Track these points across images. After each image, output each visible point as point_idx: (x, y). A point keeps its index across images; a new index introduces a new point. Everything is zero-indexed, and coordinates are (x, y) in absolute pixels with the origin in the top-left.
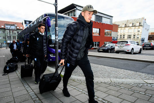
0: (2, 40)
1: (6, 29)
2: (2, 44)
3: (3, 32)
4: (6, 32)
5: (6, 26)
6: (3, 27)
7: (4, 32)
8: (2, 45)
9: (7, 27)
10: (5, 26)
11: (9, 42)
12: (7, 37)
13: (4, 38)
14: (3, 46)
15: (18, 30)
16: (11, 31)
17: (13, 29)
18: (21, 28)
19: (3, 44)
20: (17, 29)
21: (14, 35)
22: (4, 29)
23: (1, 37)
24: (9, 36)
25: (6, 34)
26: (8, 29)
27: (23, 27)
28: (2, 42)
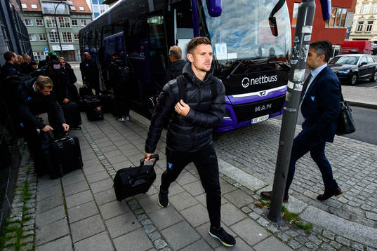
0: (39, 43)
1: (43, 13)
2: (40, 55)
3: (37, 21)
4: (46, 22)
5: (43, 5)
6: (34, 7)
7: (41, 21)
8: (39, 57)
9: (45, 8)
10: (39, 5)
11: (55, 48)
12: (48, 35)
13: (41, 39)
15: (74, 16)
16: (57, 18)
17: (62, 13)
18: (82, 9)
19: (43, 54)
20: (72, 13)
21: (66, 29)
22: (40, 14)
23: (35, 36)
24: (52, 33)
25: (46, 27)
26: (49, 12)
27: (86, 6)
28: (40, 49)
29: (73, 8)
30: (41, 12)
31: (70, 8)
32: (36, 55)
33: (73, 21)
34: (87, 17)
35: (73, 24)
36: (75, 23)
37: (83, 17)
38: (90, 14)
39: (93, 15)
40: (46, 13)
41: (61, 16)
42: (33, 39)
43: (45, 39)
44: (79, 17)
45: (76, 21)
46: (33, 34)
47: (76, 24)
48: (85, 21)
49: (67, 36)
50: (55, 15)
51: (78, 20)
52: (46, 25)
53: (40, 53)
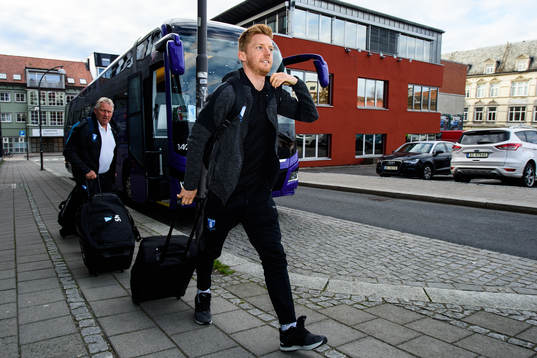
0: (14, 126)
1: (28, 85)
2: (13, 142)
3: (18, 96)
4: (29, 98)
5: (29, 76)
6: (17, 77)
7: (22, 96)
8: (11, 145)
9: (31, 80)
10: (24, 76)
11: (36, 133)
12: (30, 114)
13: (19, 120)
14: (17, 150)
15: (70, 91)
16: (47, 93)
17: (54, 86)
18: (83, 82)
19: (17, 141)
20: (69, 87)
21: (56, 108)
22: (23, 87)
23: (10, 117)
24: (36, 112)
25: (29, 104)
26: (37, 85)
27: (89, 77)
28: (13, 133)
29: (71, 81)
30: (24, 85)
31: (66, 81)
32: (7, 142)
33: (67, 97)
35: (68, 101)
36: (71, 99)
40: (32, 85)
41: (52, 90)
42: (7, 120)
43: (24, 120)
44: (77, 92)
46: (8, 114)
49: (57, 117)
50: (44, 89)
52: (29, 101)
53: (14, 140)
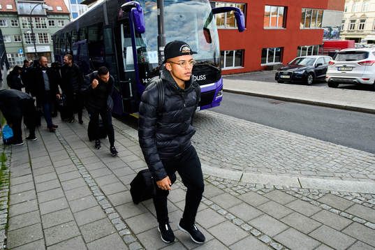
0: (13, 45)
1: (19, 13)
2: (15, 57)
3: (12, 21)
4: (21, 22)
5: (18, 5)
6: (9, 7)
7: (16, 21)
8: (13, 59)
9: (21, 9)
10: (15, 5)
11: (30, 49)
12: (24, 36)
13: (16, 40)
14: (18, 63)
15: (51, 17)
16: (33, 19)
17: (39, 14)
18: (59, 9)
19: (17, 56)
20: (49, 13)
21: (42, 30)
22: (15, 14)
23: (9, 38)
24: (28, 34)
25: (22, 28)
26: (25, 12)
27: (63, 5)
28: (15, 51)
29: (50, 8)
30: (16, 13)
32: (10, 57)
33: (50, 22)
34: (65, 17)
35: (50, 25)
36: (51, 23)
37: (61, 17)
38: (68, 14)
39: (71, 16)
40: (22, 13)
41: (37, 17)
42: (8, 40)
43: (19, 40)
44: (56, 17)
45: (53, 22)
46: (7, 36)
47: (53, 25)
48: (62, 22)
49: (43, 37)
50: (31, 16)
51: (55, 21)
52: (22, 26)
53: (15, 55)
